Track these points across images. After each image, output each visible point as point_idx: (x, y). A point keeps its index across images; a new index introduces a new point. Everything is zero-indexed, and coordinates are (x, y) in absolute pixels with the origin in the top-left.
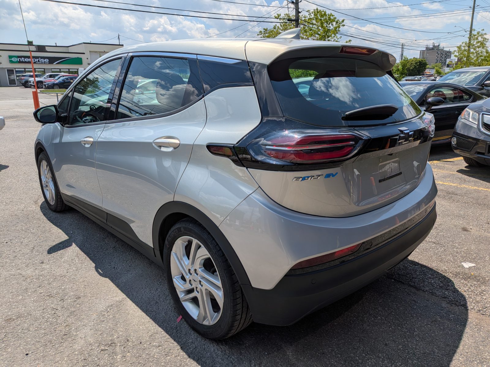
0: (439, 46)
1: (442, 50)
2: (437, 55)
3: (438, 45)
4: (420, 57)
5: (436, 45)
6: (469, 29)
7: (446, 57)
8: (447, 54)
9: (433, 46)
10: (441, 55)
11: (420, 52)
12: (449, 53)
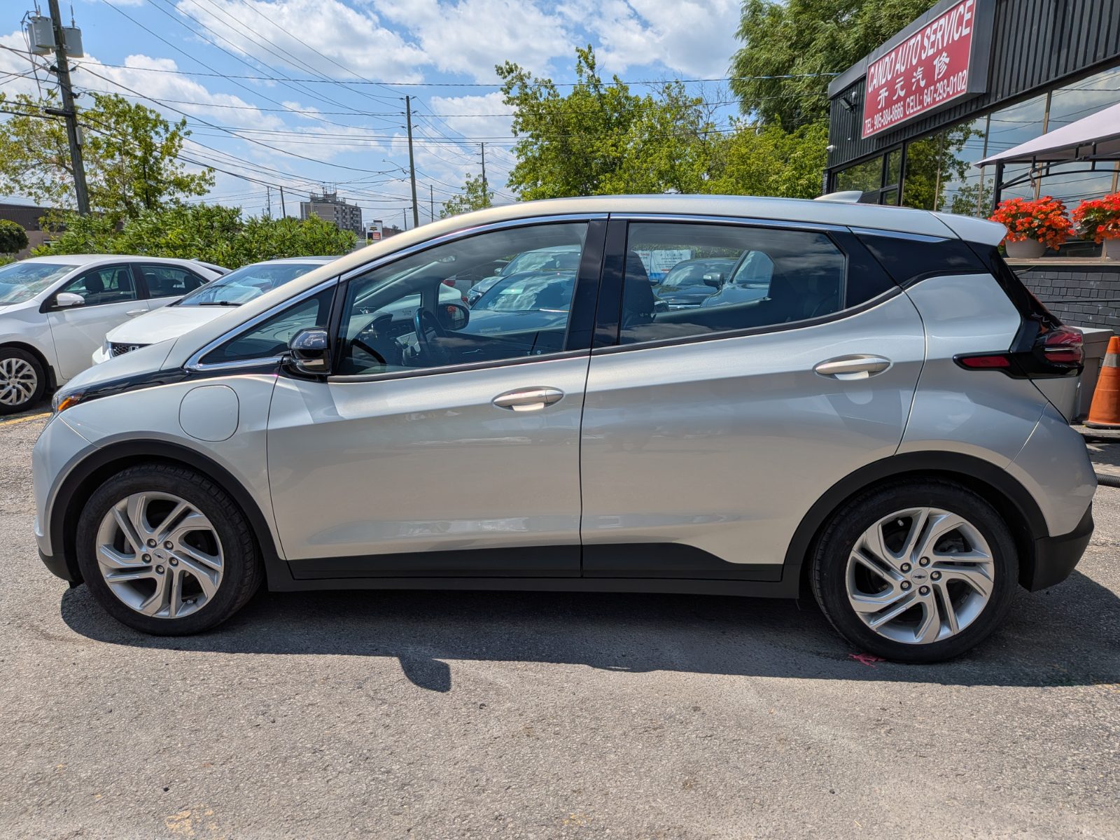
0: (335, 194)
1: (343, 204)
2: (335, 213)
3: (333, 193)
4: (302, 215)
5: (329, 193)
6: (409, 169)
7: (352, 218)
8: (354, 212)
9: (324, 195)
10: (344, 214)
11: (302, 206)
12: (357, 211)
